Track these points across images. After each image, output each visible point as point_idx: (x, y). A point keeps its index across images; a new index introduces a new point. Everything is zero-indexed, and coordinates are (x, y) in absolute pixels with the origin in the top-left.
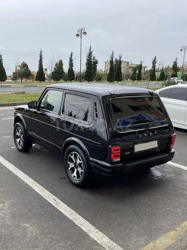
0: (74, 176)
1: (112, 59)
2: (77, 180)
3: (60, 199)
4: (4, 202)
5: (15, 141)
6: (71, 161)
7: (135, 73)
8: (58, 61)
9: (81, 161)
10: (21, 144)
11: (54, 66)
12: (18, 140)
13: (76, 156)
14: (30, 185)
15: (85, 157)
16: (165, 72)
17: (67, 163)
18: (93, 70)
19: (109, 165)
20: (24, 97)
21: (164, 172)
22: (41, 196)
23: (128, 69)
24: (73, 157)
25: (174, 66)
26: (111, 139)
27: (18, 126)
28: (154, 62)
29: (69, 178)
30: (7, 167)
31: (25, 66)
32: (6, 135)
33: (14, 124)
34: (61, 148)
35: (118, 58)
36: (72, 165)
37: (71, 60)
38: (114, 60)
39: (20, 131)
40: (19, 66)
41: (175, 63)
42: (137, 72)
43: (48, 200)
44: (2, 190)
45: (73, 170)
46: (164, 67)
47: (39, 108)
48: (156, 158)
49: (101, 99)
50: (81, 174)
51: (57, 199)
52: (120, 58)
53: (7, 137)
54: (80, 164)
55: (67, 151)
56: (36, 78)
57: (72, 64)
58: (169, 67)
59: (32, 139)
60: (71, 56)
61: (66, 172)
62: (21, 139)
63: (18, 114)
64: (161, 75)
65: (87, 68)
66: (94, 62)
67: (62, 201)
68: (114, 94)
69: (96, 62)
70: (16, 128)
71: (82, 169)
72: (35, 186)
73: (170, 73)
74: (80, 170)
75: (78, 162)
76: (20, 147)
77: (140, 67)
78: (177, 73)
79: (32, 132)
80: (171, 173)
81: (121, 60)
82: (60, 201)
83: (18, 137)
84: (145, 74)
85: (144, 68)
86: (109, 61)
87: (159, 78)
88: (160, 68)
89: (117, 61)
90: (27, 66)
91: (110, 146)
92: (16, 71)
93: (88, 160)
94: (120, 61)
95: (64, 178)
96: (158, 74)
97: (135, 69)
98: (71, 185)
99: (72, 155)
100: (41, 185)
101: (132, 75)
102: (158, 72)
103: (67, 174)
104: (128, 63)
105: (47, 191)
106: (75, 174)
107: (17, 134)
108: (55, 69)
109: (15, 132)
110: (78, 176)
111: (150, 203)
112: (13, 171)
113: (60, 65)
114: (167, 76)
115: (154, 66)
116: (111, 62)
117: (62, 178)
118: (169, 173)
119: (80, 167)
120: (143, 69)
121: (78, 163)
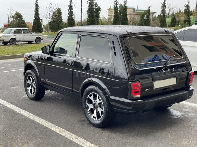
0: (94, 117)
1: (116, 5)
2: (97, 121)
3: (83, 138)
4: (28, 143)
5: (26, 90)
6: (90, 102)
7: (142, 19)
8: (56, 10)
9: (101, 101)
10: (33, 91)
11: (51, 15)
12: (29, 88)
13: (95, 96)
14: (50, 127)
15: (105, 96)
16: (176, 17)
17: (86, 105)
18: (95, 18)
19: (130, 101)
20: (24, 49)
21: (184, 112)
22: (63, 136)
23: (134, 15)
24: (92, 98)
25: (186, 10)
26: (131, 76)
27: (29, 73)
28: (164, 6)
29: (88, 119)
30: (23, 114)
31: (18, 16)
32: (13, 86)
33: (25, 73)
34: (79, 92)
35: (123, 4)
36: (91, 106)
37: (71, 8)
38: (118, 6)
39: (31, 79)
40: (13, 17)
41: (187, 7)
42: (145, 18)
43: (71, 139)
44: (23, 133)
45: (92, 111)
46: (175, 12)
47: (52, 53)
48: (176, 95)
49: (119, 38)
50: (102, 114)
51: (79, 138)
52: (125, 4)
53: (15, 87)
54: (100, 104)
55: (85, 92)
56: (32, 29)
57: (72, 12)
58: (180, 12)
59: (45, 86)
60: (71, 3)
61: (85, 114)
62: (32, 86)
63: (29, 62)
64: (172, 20)
65: (89, 16)
66: (96, 9)
67: (85, 140)
68: (131, 33)
69: (99, 9)
70: (27, 76)
71: (102, 109)
72: (55, 128)
73: (183, 18)
74: (100, 110)
75: (98, 101)
76: (32, 96)
77: (148, 13)
78: (189, 18)
79: (45, 79)
80: (191, 113)
81: (127, 5)
82: (83, 140)
83: (29, 85)
84: (153, 20)
85: (153, 14)
86: (113, 7)
87: (170, 24)
88: (171, 13)
89: (121, 7)
90: (21, 16)
91: (130, 83)
92: (9, 22)
93: (108, 99)
94: (126, 7)
95: (83, 121)
96: (168, 20)
97: (142, 15)
98: (91, 126)
99: (90, 96)
100: (61, 127)
101: (139, 21)
102: (168, 17)
103: (86, 116)
104: (134, 9)
105: (68, 132)
106: (95, 115)
107: (29, 82)
108: (53, 18)
109: (26, 81)
110: (98, 116)
111: (172, 138)
112: (30, 117)
113: (58, 14)
114: (179, 22)
115: (164, 11)
116: (116, 8)
117: (81, 121)
118: (189, 113)
119: (100, 107)
120: (151, 15)
121: (97, 103)
